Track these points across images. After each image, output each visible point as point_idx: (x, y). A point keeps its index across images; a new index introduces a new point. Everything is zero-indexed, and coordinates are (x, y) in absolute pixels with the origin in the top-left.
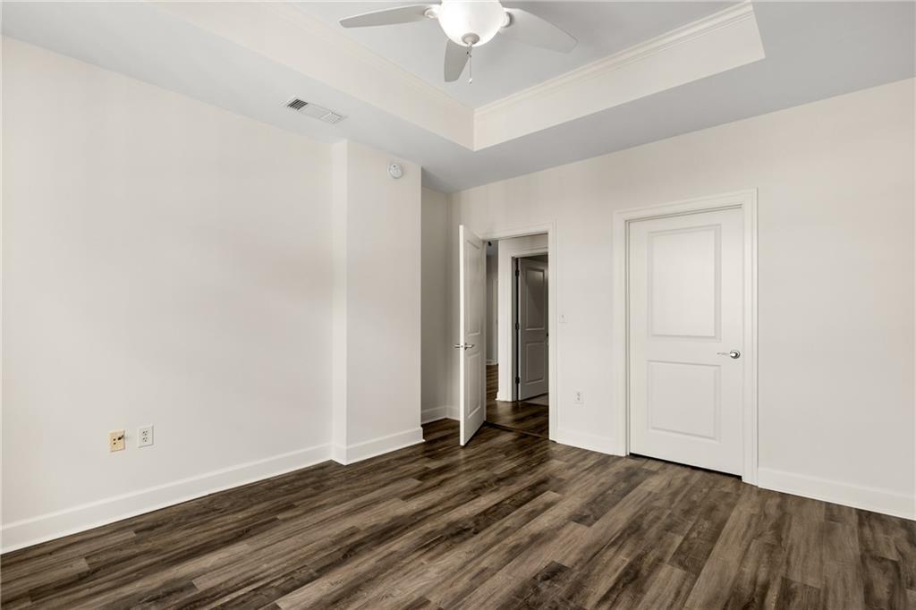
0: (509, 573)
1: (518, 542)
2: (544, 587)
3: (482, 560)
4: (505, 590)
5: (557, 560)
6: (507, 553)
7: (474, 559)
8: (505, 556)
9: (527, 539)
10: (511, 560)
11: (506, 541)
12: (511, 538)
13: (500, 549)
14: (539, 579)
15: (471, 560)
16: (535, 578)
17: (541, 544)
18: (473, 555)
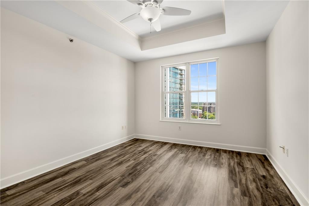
0: (140, 182)
1: (136, 194)
2: (130, 180)
3: (149, 185)
4: (141, 178)
5: (124, 189)
6: (141, 189)
7: (151, 185)
8: (141, 188)
9: (133, 196)
10: (139, 186)
11: (141, 193)
12: (139, 195)
13: (143, 190)
14: (131, 182)
15: (152, 184)
16: (132, 182)
17: (128, 195)
18: (152, 186)
